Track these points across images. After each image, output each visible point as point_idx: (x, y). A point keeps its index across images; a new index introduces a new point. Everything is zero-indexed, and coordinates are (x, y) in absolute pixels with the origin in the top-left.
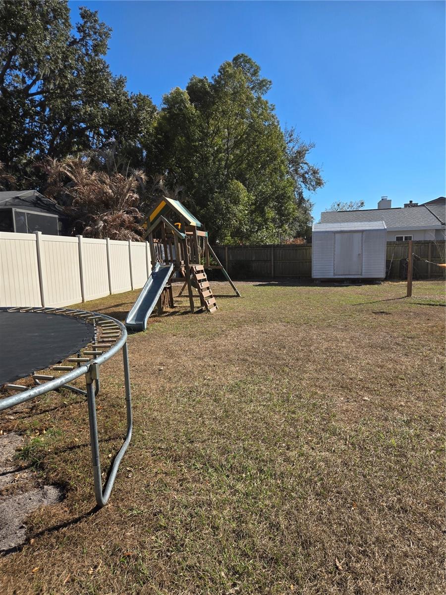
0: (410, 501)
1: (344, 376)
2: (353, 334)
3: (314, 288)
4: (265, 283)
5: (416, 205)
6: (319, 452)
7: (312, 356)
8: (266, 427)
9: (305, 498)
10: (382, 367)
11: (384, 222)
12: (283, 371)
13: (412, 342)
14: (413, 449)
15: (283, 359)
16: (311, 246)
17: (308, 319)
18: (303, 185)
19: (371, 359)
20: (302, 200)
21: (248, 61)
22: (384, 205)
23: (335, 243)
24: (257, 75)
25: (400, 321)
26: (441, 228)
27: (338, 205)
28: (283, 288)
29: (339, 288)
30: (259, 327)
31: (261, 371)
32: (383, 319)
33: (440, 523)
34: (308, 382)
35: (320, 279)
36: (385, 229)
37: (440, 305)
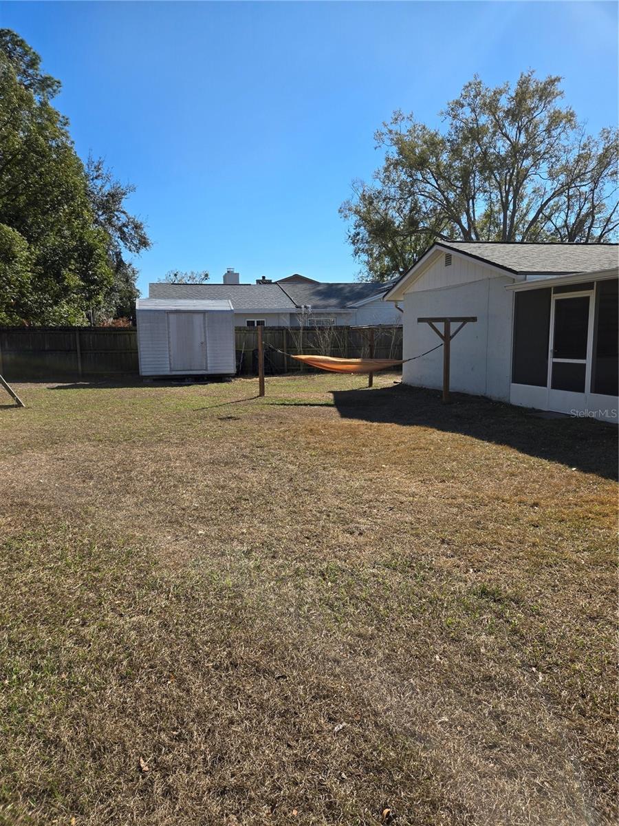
0: (241, 651)
1: (175, 507)
2: (191, 448)
3: (143, 389)
4: (68, 384)
5: (269, 282)
6: (130, 618)
7: (131, 485)
8: (50, 600)
9: (102, 688)
10: (223, 487)
11: (230, 301)
12: (86, 512)
13: (261, 453)
14: (250, 585)
15: (88, 495)
16: (136, 331)
17: (131, 433)
18: (122, 243)
19: (210, 479)
20: (121, 263)
21: (18, 43)
22: (231, 279)
23: (169, 327)
24: (35, 67)
25: (250, 427)
26: (295, 312)
27: (176, 275)
28: (96, 391)
29: (177, 388)
30: (51, 452)
31: (50, 518)
32: (230, 426)
33: (273, 668)
34: (123, 523)
35: (152, 376)
36: (232, 310)
37: (295, 405)
